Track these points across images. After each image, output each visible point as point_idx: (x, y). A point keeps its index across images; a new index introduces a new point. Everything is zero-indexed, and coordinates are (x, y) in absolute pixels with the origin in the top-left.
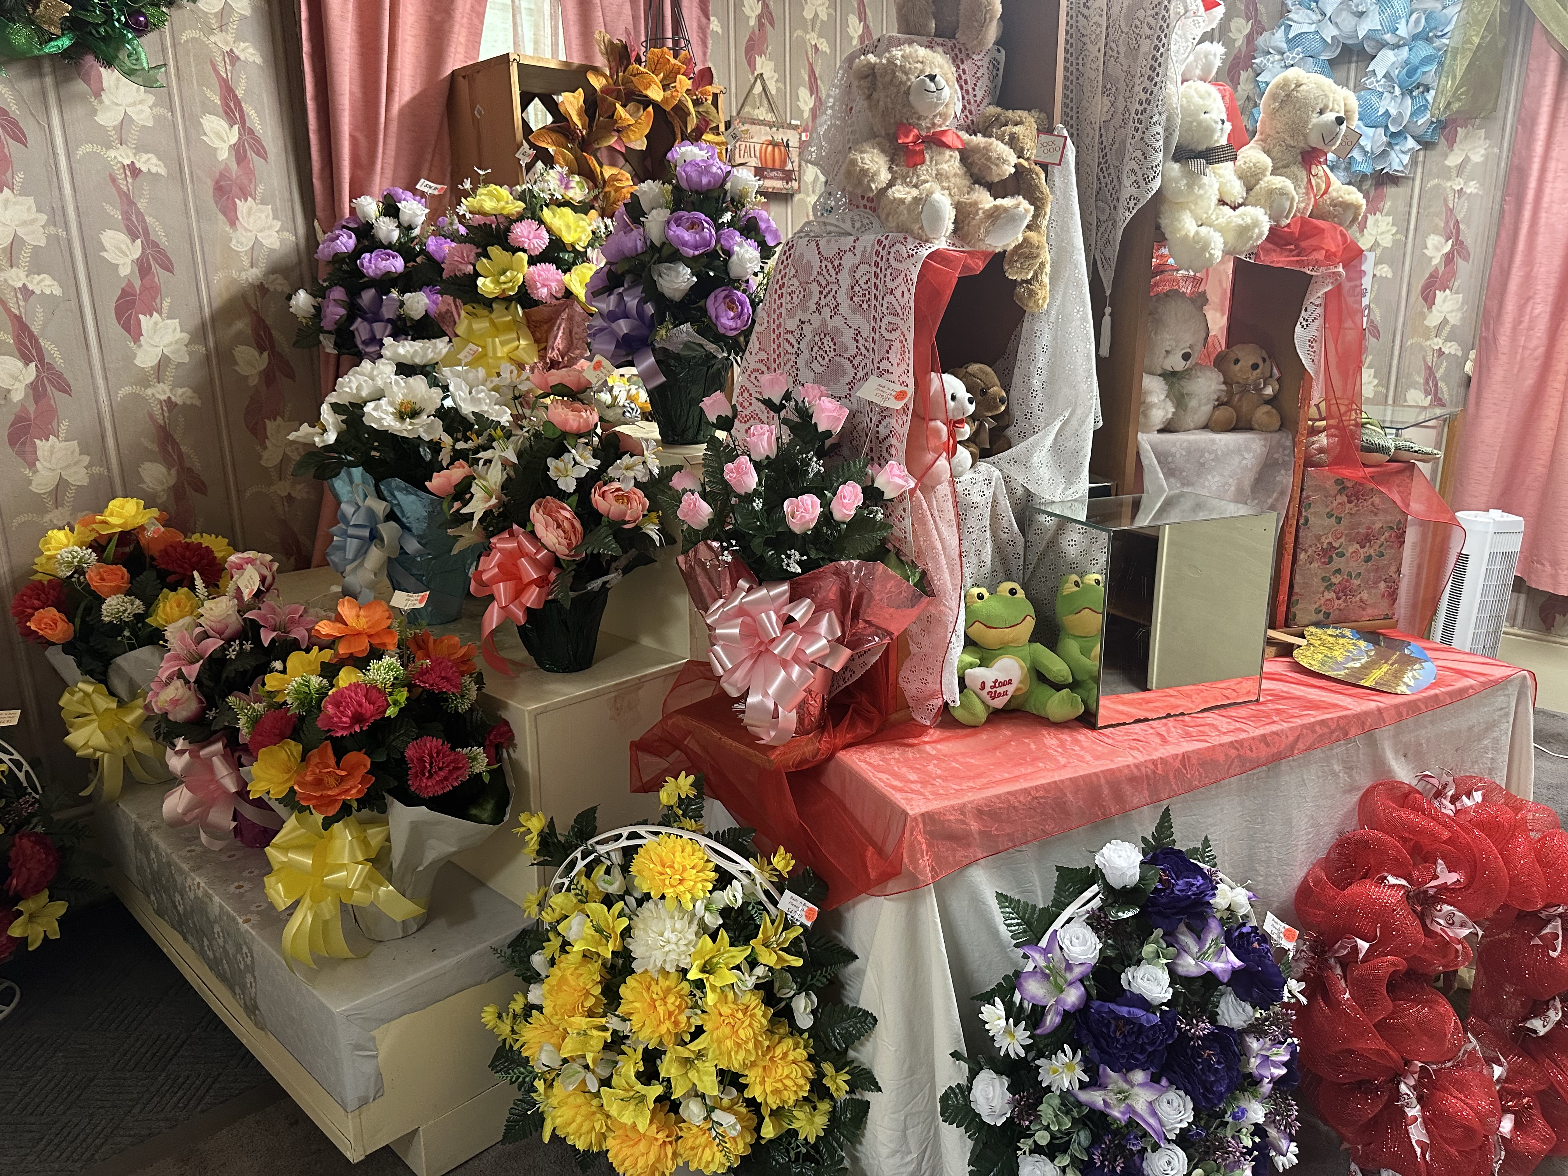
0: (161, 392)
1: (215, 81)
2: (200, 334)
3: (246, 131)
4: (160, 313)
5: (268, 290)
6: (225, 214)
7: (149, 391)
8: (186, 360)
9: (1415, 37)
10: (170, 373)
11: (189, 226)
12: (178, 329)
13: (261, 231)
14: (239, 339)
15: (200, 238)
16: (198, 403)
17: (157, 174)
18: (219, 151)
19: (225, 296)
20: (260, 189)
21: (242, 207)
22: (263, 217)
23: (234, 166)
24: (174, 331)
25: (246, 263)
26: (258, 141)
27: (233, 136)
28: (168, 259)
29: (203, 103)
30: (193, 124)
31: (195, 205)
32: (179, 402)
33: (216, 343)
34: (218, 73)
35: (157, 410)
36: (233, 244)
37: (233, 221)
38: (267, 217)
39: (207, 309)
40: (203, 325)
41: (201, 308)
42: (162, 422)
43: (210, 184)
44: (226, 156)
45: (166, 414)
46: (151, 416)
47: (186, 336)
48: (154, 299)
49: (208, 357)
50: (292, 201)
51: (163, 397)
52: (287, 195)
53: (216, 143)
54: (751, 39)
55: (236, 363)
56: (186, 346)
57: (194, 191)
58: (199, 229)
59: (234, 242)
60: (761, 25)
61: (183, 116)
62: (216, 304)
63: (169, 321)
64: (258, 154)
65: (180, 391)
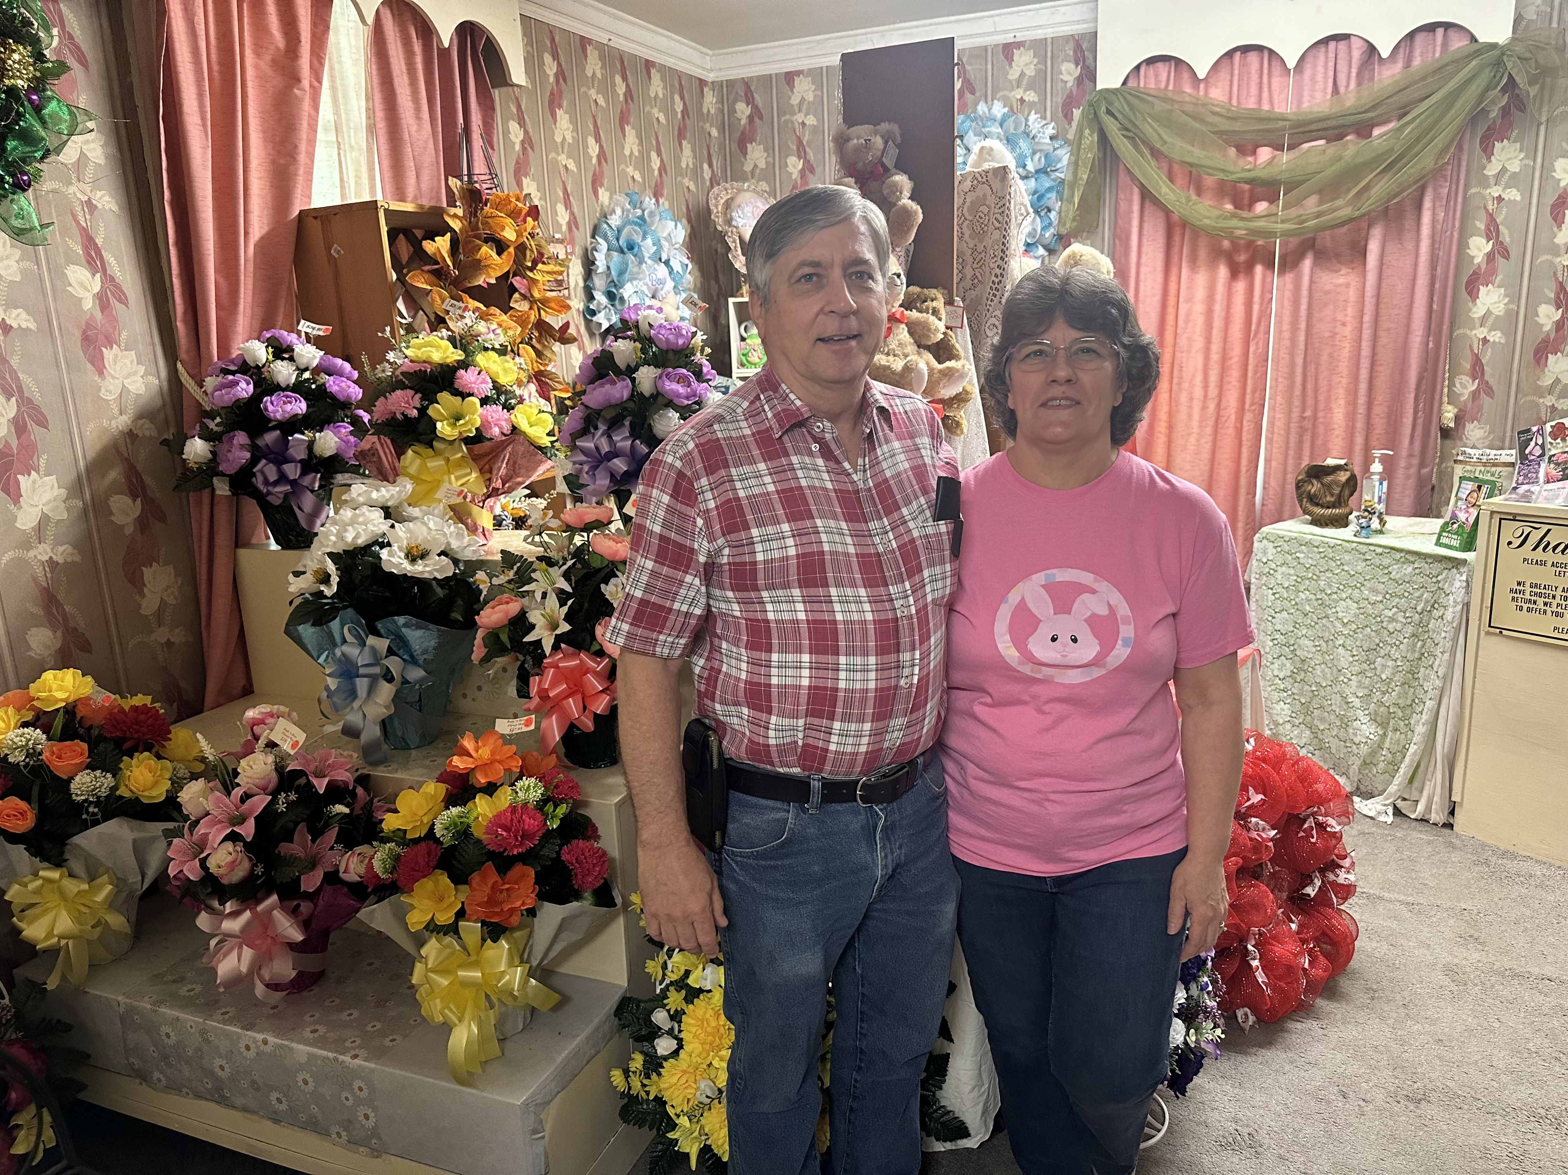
0: (43, 552)
1: (76, 232)
2: (76, 488)
3: (108, 279)
4: (38, 472)
5: (137, 436)
6: (93, 364)
7: (31, 554)
8: (65, 516)
9: (1037, 172)
10: (50, 532)
11: (61, 379)
12: (56, 486)
13: (127, 378)
14: (113, 489)
15: (72, 391)
16: (77, 558)
17: (28, 329)
18: (84, 301)
19: (98, 446)
20: (124, 335)
21: (109, 354)
22: (129, 363)
23: (98, 315)
24: (52, 487)
25: (116, 411)
26: (118, 287)
27: (96, 285)
28: (42, 413)
29: (66, 254)
30: (58, 275)
31: (65, 357)
32: (61, 561)
33: (92, 495)
34: (78, 223)
35: (39, 572)
36: (103, 394)
37: (101, 370)
38: (132, 363)
39: (82, 463)
40: (79, 477)
41: (76, 462)
42: (44, 584)
43: (78, 334)
44: (90, 305)
45: (49, 575)
46: (35, 579)
47: (63, 492)
48: (32, 457)
49: (85, 511)
50: (153, 344)
51: (45, 558)
52: (148, 339)
53: (81, 293)
54: (517, 163)
55: (111, 513)
56: (64, 502)
57: (63, 345)
58: (70, 382)
59: (103, 390)
60: (524, 149)
61: (49, 269)
62: (91, 455)
63: (46, 478)
64: (120, 301)
65: (61, 549)
